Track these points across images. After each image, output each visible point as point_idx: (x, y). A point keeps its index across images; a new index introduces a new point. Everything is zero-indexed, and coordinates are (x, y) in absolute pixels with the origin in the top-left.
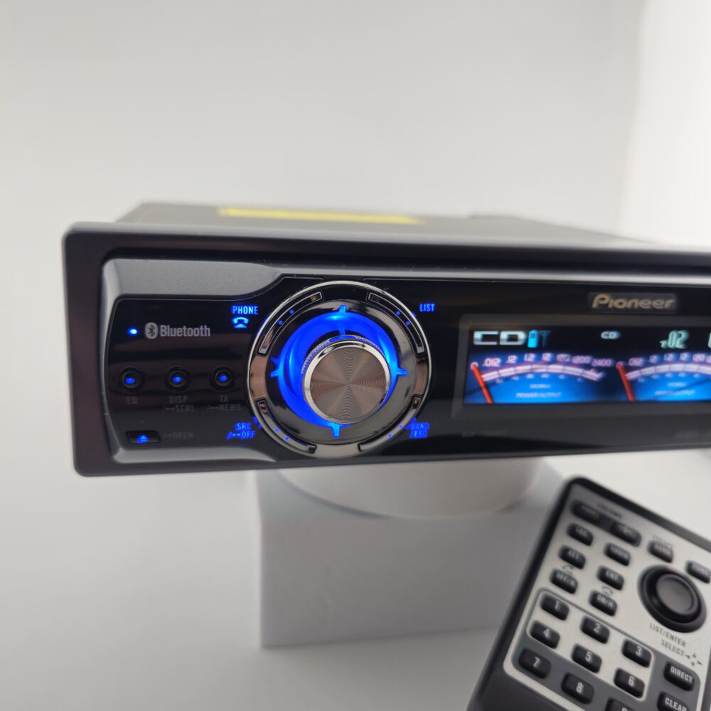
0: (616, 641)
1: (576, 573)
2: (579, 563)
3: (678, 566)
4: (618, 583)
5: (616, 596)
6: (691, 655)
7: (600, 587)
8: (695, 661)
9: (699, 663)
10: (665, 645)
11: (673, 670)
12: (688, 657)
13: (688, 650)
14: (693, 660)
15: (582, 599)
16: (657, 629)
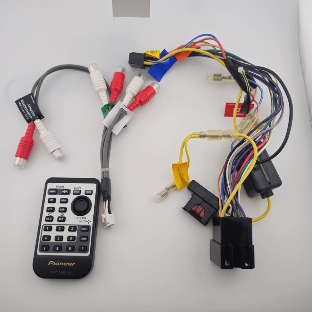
0: (67, 228)
1: (53, 214)
2: (53, 210)
3: (83, 194)
4: (65, 210)
6: (88, 220)
7: (59, 214)
8: (89, 222)
9: (90, 222)
12: (87, 221)
15: (55, 221)
16: (78, 218)
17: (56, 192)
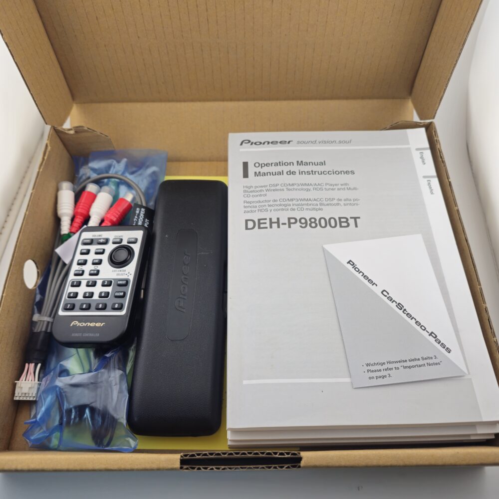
0: (99, 283)
1: (84, 267)
2: (85, 263)
3: (125, 243)
4: (100, 262)
5: (99, 267)
7: (93, 267)
9: (131, 274)
10: (118, 275)
11: (119, 282)
12: (126, 274)
13: (127, 272)
14: (129, 274)
15: (86, 276)
16: (115, 271)
17: (91, 242)
